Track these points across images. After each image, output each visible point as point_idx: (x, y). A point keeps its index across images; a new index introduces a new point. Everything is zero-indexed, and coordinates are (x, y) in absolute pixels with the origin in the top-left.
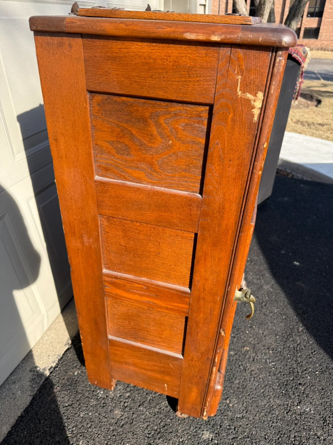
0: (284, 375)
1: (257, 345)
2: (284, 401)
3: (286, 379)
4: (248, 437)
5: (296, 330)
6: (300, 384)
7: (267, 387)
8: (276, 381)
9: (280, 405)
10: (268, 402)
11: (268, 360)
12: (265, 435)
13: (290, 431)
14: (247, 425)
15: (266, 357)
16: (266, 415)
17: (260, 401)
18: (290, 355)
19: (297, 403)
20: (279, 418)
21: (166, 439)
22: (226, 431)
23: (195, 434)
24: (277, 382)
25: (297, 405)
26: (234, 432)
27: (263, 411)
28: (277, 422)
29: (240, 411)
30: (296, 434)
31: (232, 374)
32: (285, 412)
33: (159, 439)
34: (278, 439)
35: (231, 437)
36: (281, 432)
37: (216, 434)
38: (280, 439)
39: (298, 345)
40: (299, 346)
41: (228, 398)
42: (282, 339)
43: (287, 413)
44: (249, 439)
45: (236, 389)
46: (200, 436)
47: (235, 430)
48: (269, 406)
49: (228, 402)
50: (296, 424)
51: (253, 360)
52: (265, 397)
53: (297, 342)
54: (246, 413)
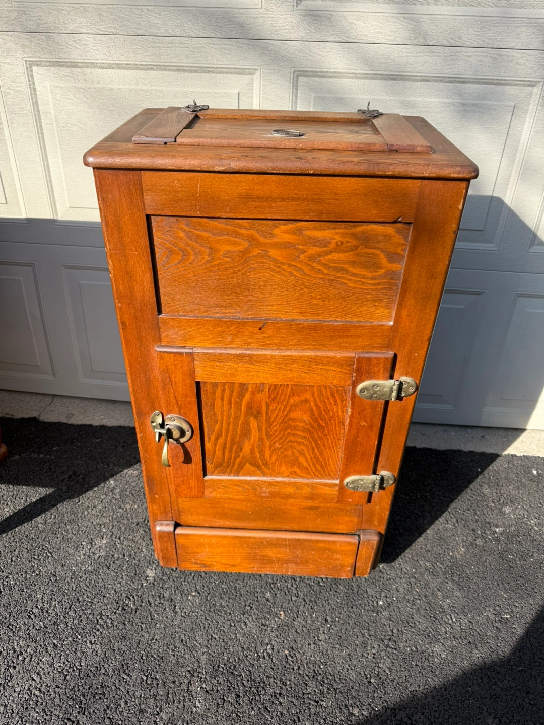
0: (250, 671)
1: (293, 631)
2: (205, 668)
3: (243, 674)
4: (152, 619)
5: (351, 702)
6: (238, 696)
7: (223, 644)
8: (236, 658)
9: (199, 662)
10: (200, 644)
11: (269, 647)
12: (156, 640)
13: (164, 673)
14: (167, 617)
15: (276, 645)
16: (182, 641)
17: (200, 633)
18: (290, 684)
19: (205, 688)
20: (181, 660)
21: (144, 537)
22: (157, 594)
23: (151, 562)
24: (235, 660)
25: (202, 688)
26: (156, 603)
27: (187, 638)
28: (174, 655)
29: (183, 608)
30: (160, 681)
31: (234, 596)
32: (189, 669)
33: (143, 530)
34: (152, 656)
35: (151, 600)
36: (161, 660)
37: (153, 584)
38: (152, 659)
39: (317, 702)
40: (313, 703)
41: (199, 593)
42: (320, 674)
43: (189, 671)
44: (150, 620)
45: (213, 602)
46: (149, 567)
47: (159, 603)
48: (195, 645)
49: (194, 594)
50: (174, 682)
51: (263, 625)
52: (208, 641)
53: (322, 701)
54: (182, 616)
